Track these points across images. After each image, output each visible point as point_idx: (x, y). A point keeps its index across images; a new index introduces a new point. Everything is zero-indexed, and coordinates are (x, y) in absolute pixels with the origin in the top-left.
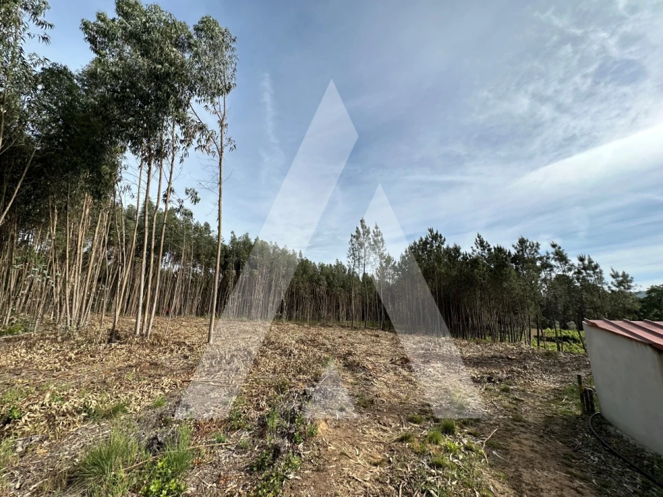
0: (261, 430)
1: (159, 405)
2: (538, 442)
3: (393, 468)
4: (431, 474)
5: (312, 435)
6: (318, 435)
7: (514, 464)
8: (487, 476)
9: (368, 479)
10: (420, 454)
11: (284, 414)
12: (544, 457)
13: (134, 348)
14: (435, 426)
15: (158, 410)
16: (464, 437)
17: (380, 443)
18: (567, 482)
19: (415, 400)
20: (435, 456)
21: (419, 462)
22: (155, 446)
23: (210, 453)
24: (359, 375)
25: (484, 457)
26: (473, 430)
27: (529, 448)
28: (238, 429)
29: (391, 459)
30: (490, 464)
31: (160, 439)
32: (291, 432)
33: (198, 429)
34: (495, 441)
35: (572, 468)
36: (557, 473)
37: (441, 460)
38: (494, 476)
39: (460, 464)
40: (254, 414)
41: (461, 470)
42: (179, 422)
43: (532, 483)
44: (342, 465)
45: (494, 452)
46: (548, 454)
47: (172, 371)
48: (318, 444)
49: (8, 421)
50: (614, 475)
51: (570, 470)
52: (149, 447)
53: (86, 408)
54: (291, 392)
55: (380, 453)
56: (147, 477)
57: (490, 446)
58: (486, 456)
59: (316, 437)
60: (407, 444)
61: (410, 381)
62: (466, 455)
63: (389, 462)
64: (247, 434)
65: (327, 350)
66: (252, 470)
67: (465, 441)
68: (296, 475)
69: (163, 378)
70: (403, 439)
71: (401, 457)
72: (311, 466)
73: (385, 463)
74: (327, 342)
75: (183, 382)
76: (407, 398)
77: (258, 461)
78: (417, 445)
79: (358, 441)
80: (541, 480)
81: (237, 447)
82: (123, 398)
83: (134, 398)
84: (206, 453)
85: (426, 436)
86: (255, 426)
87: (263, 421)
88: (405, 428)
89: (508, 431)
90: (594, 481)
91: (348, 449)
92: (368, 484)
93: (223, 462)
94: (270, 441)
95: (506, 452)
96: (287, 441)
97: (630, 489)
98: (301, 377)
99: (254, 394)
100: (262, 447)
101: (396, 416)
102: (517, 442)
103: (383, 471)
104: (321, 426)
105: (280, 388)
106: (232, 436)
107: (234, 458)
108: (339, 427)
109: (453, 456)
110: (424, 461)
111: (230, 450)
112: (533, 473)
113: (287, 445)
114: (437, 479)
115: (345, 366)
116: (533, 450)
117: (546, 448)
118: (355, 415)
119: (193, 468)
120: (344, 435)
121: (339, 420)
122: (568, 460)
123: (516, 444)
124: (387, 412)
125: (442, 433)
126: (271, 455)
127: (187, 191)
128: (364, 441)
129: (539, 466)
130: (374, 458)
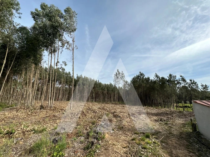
0: (88, 136)
1: (56, 129)
2: (177, 141)
3: (130, 149)
4: (142, 151)
5: (104, 138)
7: (170, 148)
8: (161, 152)
9: (122, 152)
10: (139, 144)
11: (95, 131)
12: (180, 146)
13: (48, 111)
14: (143, 135)
17: (125, 141)
18: (188, 154)
21: (138, 147)
22: (55, 141)
24: (118, 119)
26: (156, 136)
28: (80, 136)
30: (162, 148)
31: (56, 139)
32: (97, 137)
34: (163, 140)
36: (184, 151)
37: (145, 146)
38: (163, 152)
39: (152, 148)
40: (85, 131)
41: (152, 150)
42: (62, 134)
43: (176, 154)
44: (113, 148)
45: (163, 144)
46: (181, 144)
47: (60, 118)
48: (105, 141)
49: (11, 133)
50: (204, 151)
51: (189, 150)
52: (53, 142)
53: (34, 130)
54: (96, 125)
55: (126, 144)
56: (53, 151)
57: (162, 142)
58: (160, 145)
62: (154, 145)
63: (129, 147)
64: (83, 138)
65: (108, 111)
66: (85, 149)
67: (153, 140)
68: (99, 151)
69: (57, 120)
70: (133, 140)
71: (132, 145)
72: (103, 148)
73: (127, 147)
74: (107, 109)
76: (134, 126)
77: (87, 146)
78: (137, 141)
79: (118, 140)
80: (179, 153)
81: (80, 142)
82: (45, 126)
83: (48, 127)
84: (71, 144)
85: (140, 139)
86: (86, 135)
87: (88, 134)
88: (133, 136)
89: (168, 137)
90: (197, 153)
91: (115, 143)
92: (122, 154)
93: (76, 147)
94: (90, 140)
95: (167, 144)
98: (100, 120)
99: (85, 125)
100: (88, 142)
101: (130, 132)
103: (127, 150)
104: (106, 135)
105: (93, 123)
106: (78, 138)
107: (79, 145)
108: (112, 135)
109: (149, 145)
110: (140, 147)
111: (78, 143)
112: (176, 151)
113: (96, 141)
114: (144, 153)
115: (113, 116)
116: (176, 143)
117: (181, 142)
118: (117, 132)
119: (67, 148)
120: (114, 138)
121: (112, 133)
122: (188, 146)
123: (170, 141)
124: (127, 131)
125: (146, 137)
126: (91, 144)
127: (63, 62)
128: (120, 140)
129: (178, 148)
130: (124, 146)
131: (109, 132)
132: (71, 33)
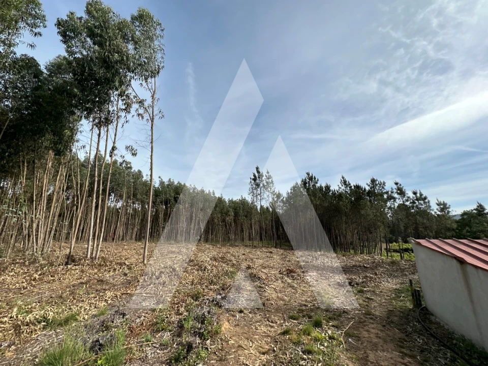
0: (179, 330)
1: (102, 314)
2: (381, 331)
3: (276, 355)
4: (303, 359)
5: (217, 333)
6: (222, 332)
7: (363, 348)
8: (344, 358)
9: (257, 365)
10: (297, 343)
11: (197, 318)
12: (385, 341)
13: (86, 268)
14: (309, 321)
15: (102, 318)
16: (329, 329)
17: (268, 336)
18: (400, 360)
19: (295, 302)
20: (307, 345)
21: (295, 350)
22: (97, 348)
23: (140, 350)
24: (256, 283)
25: (343, 344)
26: (335, 323)
27: (375, 335)
28: (162, 330)
29: (275, 349)
30: (346, 349)
31: (101, 342)
32: (201, 331)
33: (132, 331)
34: (351, 331)
35: (404, 348)
36: (393, 353)
37: (311, 347)
38: (348, 358)
39: (325, 349)
40: (175, 318)
41: (325, 355)
42: (116, 327)
43: (375, 362)
44: (239, 355)
45: (350, 340)
46: (388, 339)
47: (114, 286)
48: (221, 340)
50: (433, 352)
51: (402, 350)
52: (92, 349)
53: (45, 319)
54: (203, 300)
55: (268, 344)
57: (348, 335)
58: (344, 343)
59: (220, 334)
60: (288, 336)
61: (292, 287)
62: (329, 343)
63: (274, 351)
64: (169, 334)
65: (233, 265)
66: (171, 362)
67: (330, 332)
69: (107, 292)
70: (285, 333)
71: (282, 347)
72: (216, 357)
73: (271, 352)
74: (233, 258)
75: (122, 294)
76: (290, 301)
77: (176, 356)
78: (294, 336)
79: (252, 335)
80: (382, 358)
81: (161, 345)
82: (75, 309)
83: (83, 309)
84: (137, 350)
85: (301, 330)
86: (175, 328)
87: (181, 324)
88: (287, 324)
89: (361, 323)
90: (418, 357)
91: (244, 343)
93: (149, 357)
94: (185, 339)
95: (358, 338)
96: (198, 338)
97: (443, 362)
98: (212, 287)
99: (176, 302)
100: (179, 344)
101: (281, 315)
102: (367, 331)
103: (269, 358)
104: (224, 325)
105: (196, 297)
106: (157, 336)
107: (158, 354)
108: (238, 325)
109: (320, 344)
110: (299, 349)
111: (155, 347)
112: (377, 354)
113: (198, 342)
114: (308, 362)
116: (377, 337)
117: (387, 334)
118: (251, 315)
119: (125, 363)
120: (242, 331)
121: (238, 320)
122: (402, 342)
123: (366, 333)
124: (274, 312)
125: (313, 326)
126: (185, 350)
127: (127, 148)
128: (256, 335)
129: (381, 348)
130: (263, 348)
131: (231, 317)
132: (149, 80)
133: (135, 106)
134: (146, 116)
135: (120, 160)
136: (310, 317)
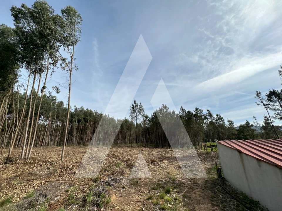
0: (84, 203)
1: (30, 196)
2: (202, 192)
5: (108, 202)
6: (111, 202)
7: (192, 204)
10: (156, 204)
11: (95, 194)
12: (204, 198)
13: (20, 166)
14: (163, 190)
15: (30, 199)
16: (174, 194)
17: (139, 201)
18: (211, 208)
19: (156, 179)
20: (162, 205)
21: (155, 208)
25: (181, 202)
26: (178, 190)
27: (198, 195)
28: (72, 204)
29: (143, 209)
30: (183, 205)
32: (98, 202)
33: (51, 207)
34: (186, 194)
35: (213, 201)
36: (208, 205)
37: (164, 206)
38: (185, 210)
39: (172, 206)
40: (81, 195)
41: (172, 210)
42: (40, 204)
45: (185, 199)
47: (40, 176)
48: (111, 207)
50: (228, 202)
54: (100, 182)
55: (139, 206)
57: (184, 196)
58: (182, 201)
60: (151, 201)
61: (154, 170)
62: (174, 202)
64: (76, 206)
65: (120, 159)
67: (174, 196)
69: (34, 181)
70: (150, 198)
71: (148, 207)
74: (119, 155)
75: (46, 182)
76: (152, 178)
78: (155, 200)
79: (130, 202)
80: (202, 209)
82: (10, 194)
83: (16, 194)
85: (159, 196)
86: (81, 201)
87: (85, 199)
88: (150, 193)
89: (191, 188)
90: (221, 206)
91: (125, 207)
95: (190, 198)
96: (96, 207)
97: (233, 207)
98: (106, 173)
99: (82, 185)
101: (147, 188)
102: (195, 193)
104: (113, 197)
105: (95, 181)
106: (68, 208)
108: (121, 196)
109: (169, 203)
110: (157, 208)
112: (200, 206)
113: (96, 209)
115: (126, 166)
116: (200, 196)
117: (205, 194)
118: (129, 189)
120: (123, 200)
121: (122, 193)
122: (212, 198)
123: (193, 194)
124: (143, 186)
125: (165, 193)
127: (53, 87)
128: (132, 202)
129: (202, 203)
130: (136, 209)
131: (117, 192)
132: (70, 47)
133: (60, 62)
134: (67, 68)
135: (48, 95)
136: (164, 188)
